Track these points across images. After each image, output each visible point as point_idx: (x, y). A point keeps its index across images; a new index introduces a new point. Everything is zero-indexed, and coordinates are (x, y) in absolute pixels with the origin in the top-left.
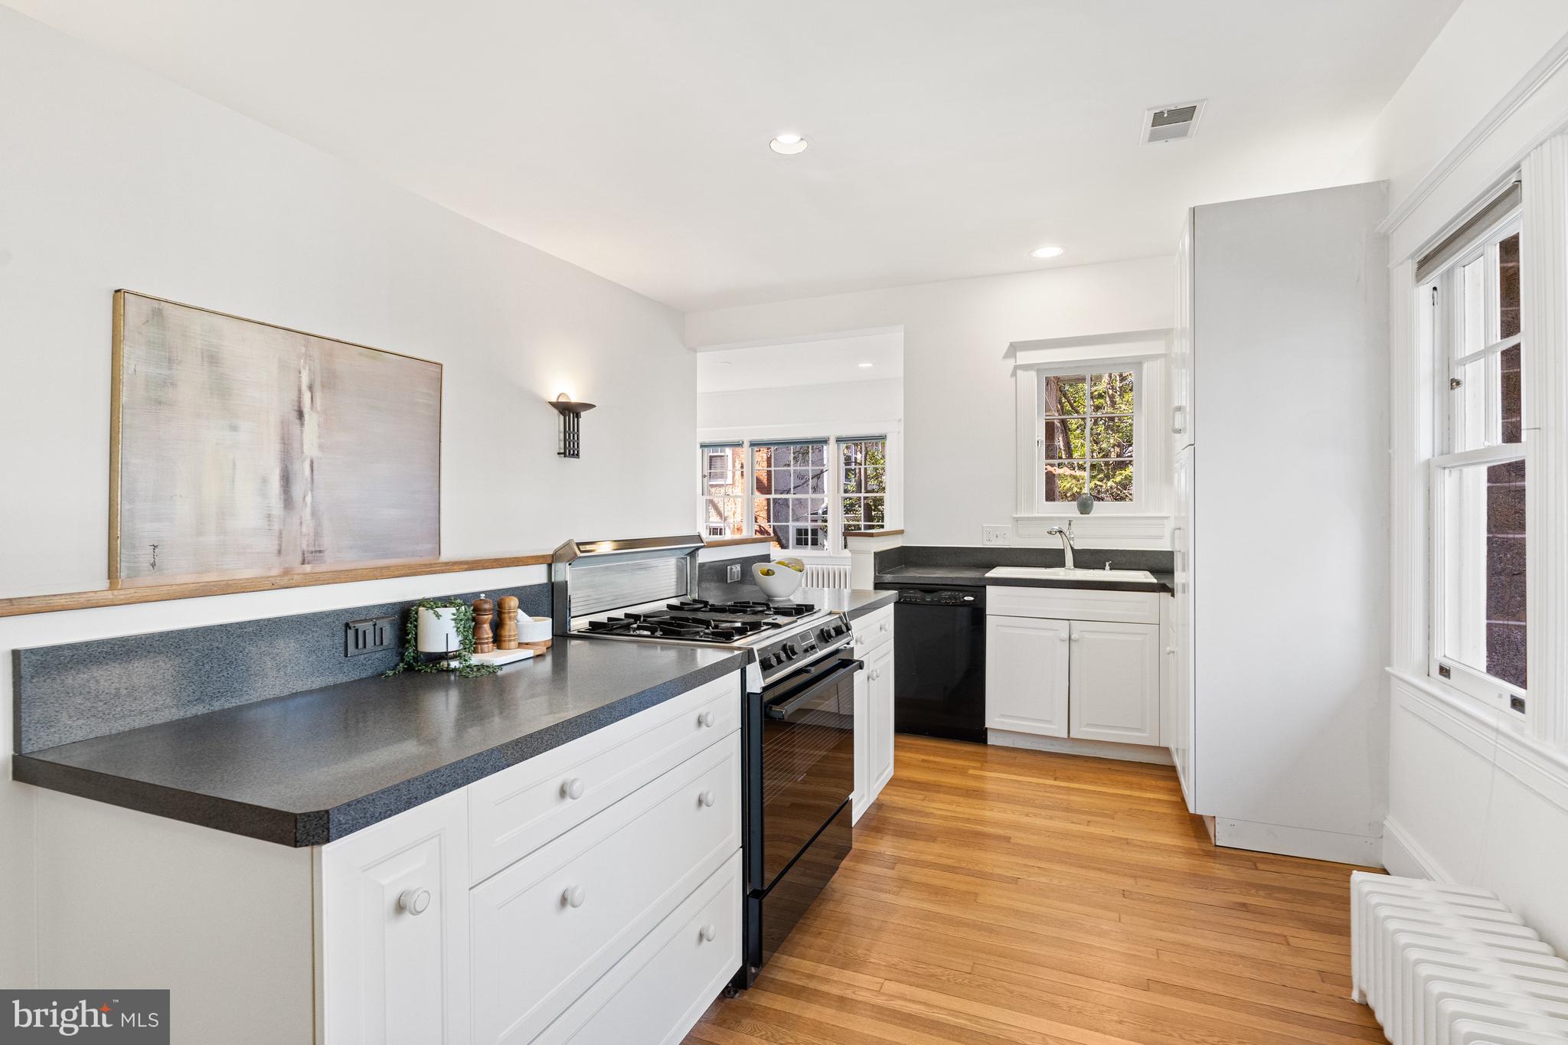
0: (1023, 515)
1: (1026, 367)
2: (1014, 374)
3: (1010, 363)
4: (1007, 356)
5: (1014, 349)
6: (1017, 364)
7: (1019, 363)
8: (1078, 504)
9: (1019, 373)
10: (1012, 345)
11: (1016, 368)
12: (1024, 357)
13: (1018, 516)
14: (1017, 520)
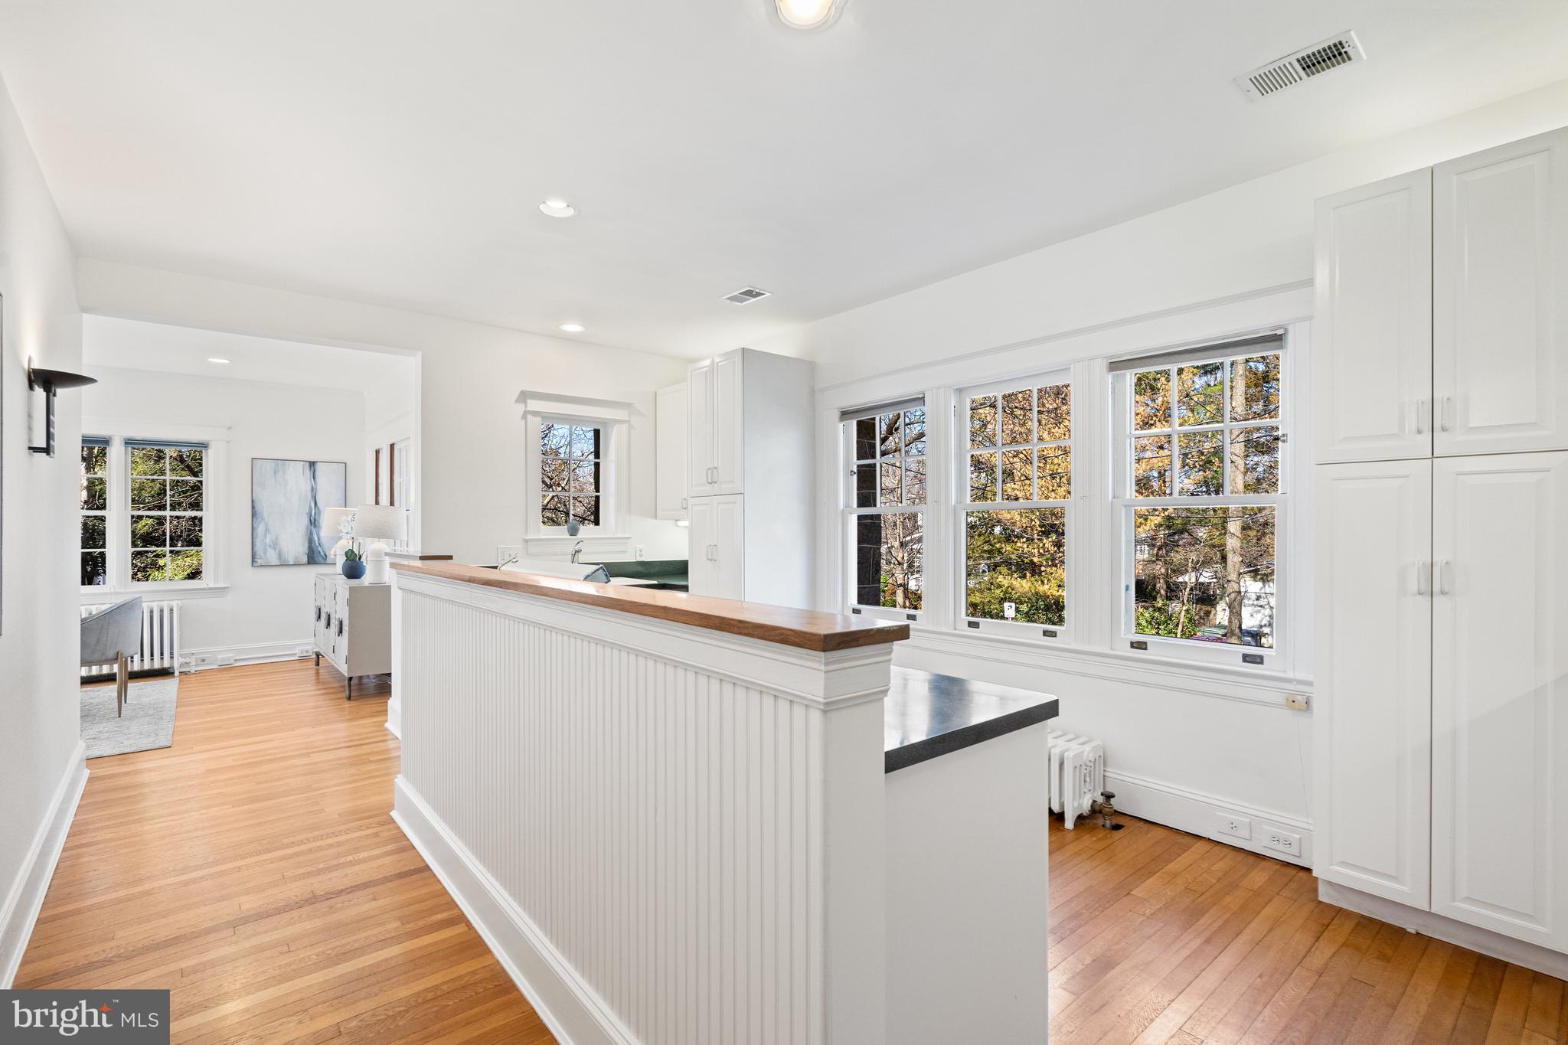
0: (532, 537)
1: (535, 414)
2: (524, 417)
3: (521, 408)
4: (518, 401)
5: (524, 396)
6: (528, 409)
7: (530, 408)
8: (568, 529)
9: (529, 417)
10: (522, 392)
11: (526, 413)
12: (534, 405)
13: (528, 538)
14: (526, 541)
